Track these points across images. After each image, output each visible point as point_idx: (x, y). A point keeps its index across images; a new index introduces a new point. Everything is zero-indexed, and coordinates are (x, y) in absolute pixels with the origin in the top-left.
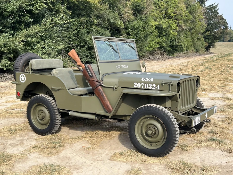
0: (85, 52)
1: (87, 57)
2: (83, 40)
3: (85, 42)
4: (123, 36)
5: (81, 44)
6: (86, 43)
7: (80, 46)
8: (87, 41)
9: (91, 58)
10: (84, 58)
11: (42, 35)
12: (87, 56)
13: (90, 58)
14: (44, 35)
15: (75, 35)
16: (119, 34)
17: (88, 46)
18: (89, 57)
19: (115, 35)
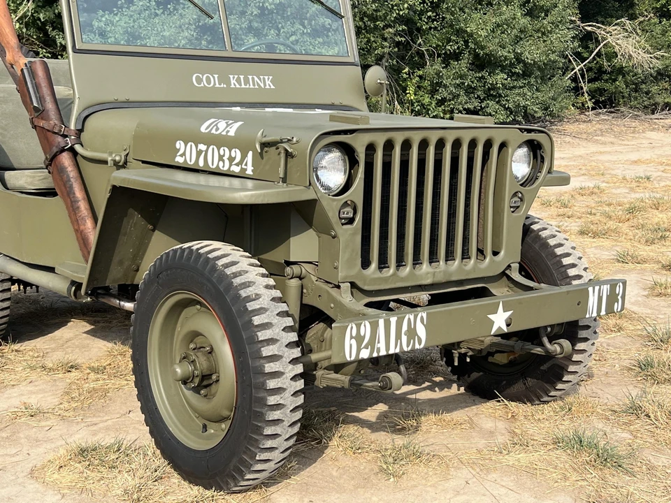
0: (461, 77)
1: (473, 93)
2: (458, 31)
3: (463, 37)
4: (641, 19)
5: (449, 48)
6: (466, 42)
7: (446, 52)
8: (471, 35)
9: (484, 99)
10: (456, 96)
11: (267, 4)
12: (470, 90)
13: (480, 99)
14: (273, 6)
15: (429, 14)
16: (627, 11)
17: (477, 56)
18: (479, 97)
19: (612, 17)
